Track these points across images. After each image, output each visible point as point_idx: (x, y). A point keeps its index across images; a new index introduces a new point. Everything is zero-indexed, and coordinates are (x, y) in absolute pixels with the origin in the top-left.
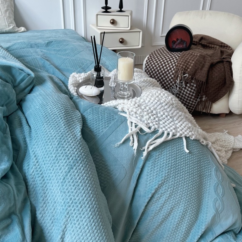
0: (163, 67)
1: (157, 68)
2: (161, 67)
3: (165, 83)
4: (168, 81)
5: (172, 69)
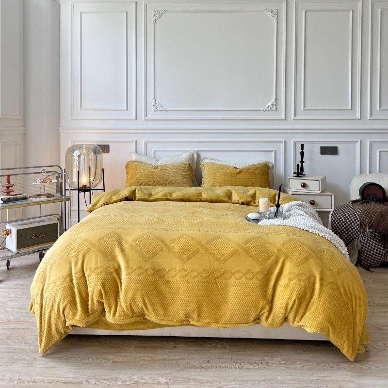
0: (348, 219)
3: (352, 233)
4: (354, 232)
5: (357, 221)
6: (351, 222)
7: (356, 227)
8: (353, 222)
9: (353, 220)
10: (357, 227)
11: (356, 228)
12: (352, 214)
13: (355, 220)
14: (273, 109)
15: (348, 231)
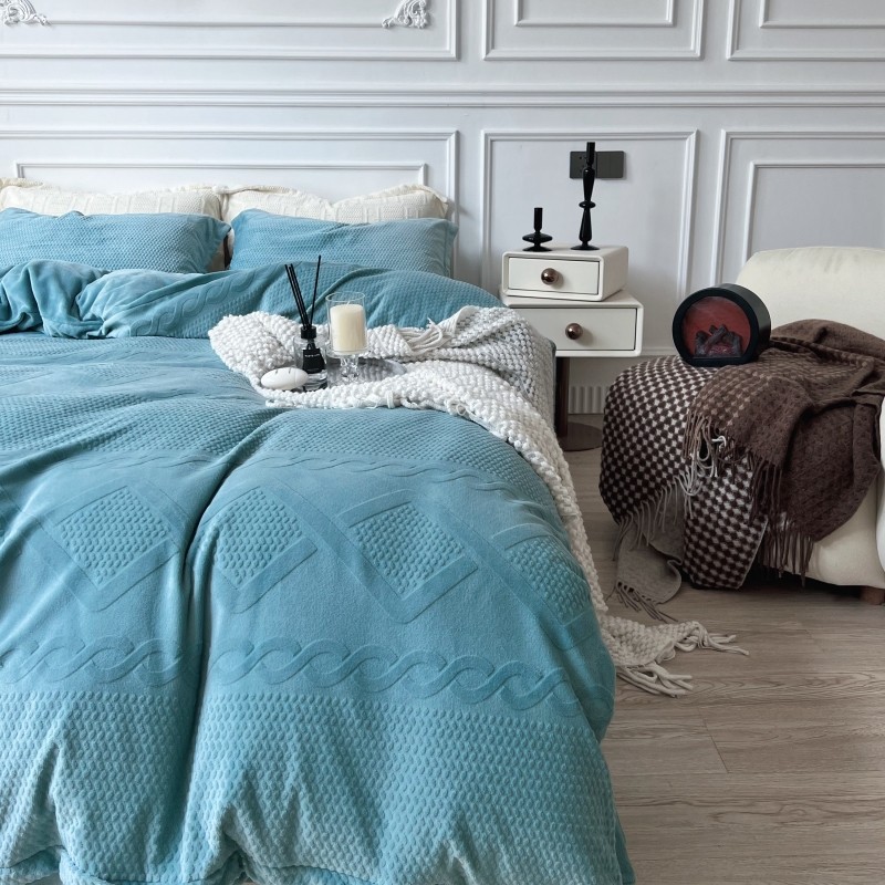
0: (654, 410)
1: (636, 412)
2: (648, 407)
3: (660, 461)
4: (667, 456)
5: (681, 417)
6: (662, 419)
7: (675, 438)
8: (668, 421)
9: (670, 414)
10: (681, 438)
11: (674, 444)
12: (669, 393)
13: (676, 416)
14: (416, 22)
15: (650, 450)
